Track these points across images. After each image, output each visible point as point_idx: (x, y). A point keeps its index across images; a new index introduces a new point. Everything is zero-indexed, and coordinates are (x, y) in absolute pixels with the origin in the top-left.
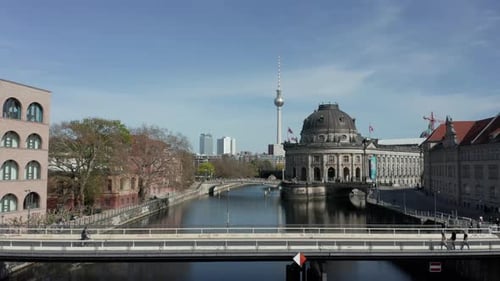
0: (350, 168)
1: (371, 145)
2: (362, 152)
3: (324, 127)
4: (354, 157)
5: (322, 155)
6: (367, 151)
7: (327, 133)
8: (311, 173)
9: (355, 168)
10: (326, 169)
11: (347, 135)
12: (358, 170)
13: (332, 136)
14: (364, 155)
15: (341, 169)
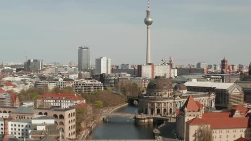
0: (167, 109)
1: (178, 97)
2: (173, 101)
3: (156, 89)
4: (169, 104)
5: (154, 103)
6: (175, 101)
7: (158, 92)
8: (149, 111)
9: (169, 109)
10: (156, 109)
11: (167, 92)
12: (171, 109)
13: (160, 93)
14: (174, 102)
15: (163, 109)
